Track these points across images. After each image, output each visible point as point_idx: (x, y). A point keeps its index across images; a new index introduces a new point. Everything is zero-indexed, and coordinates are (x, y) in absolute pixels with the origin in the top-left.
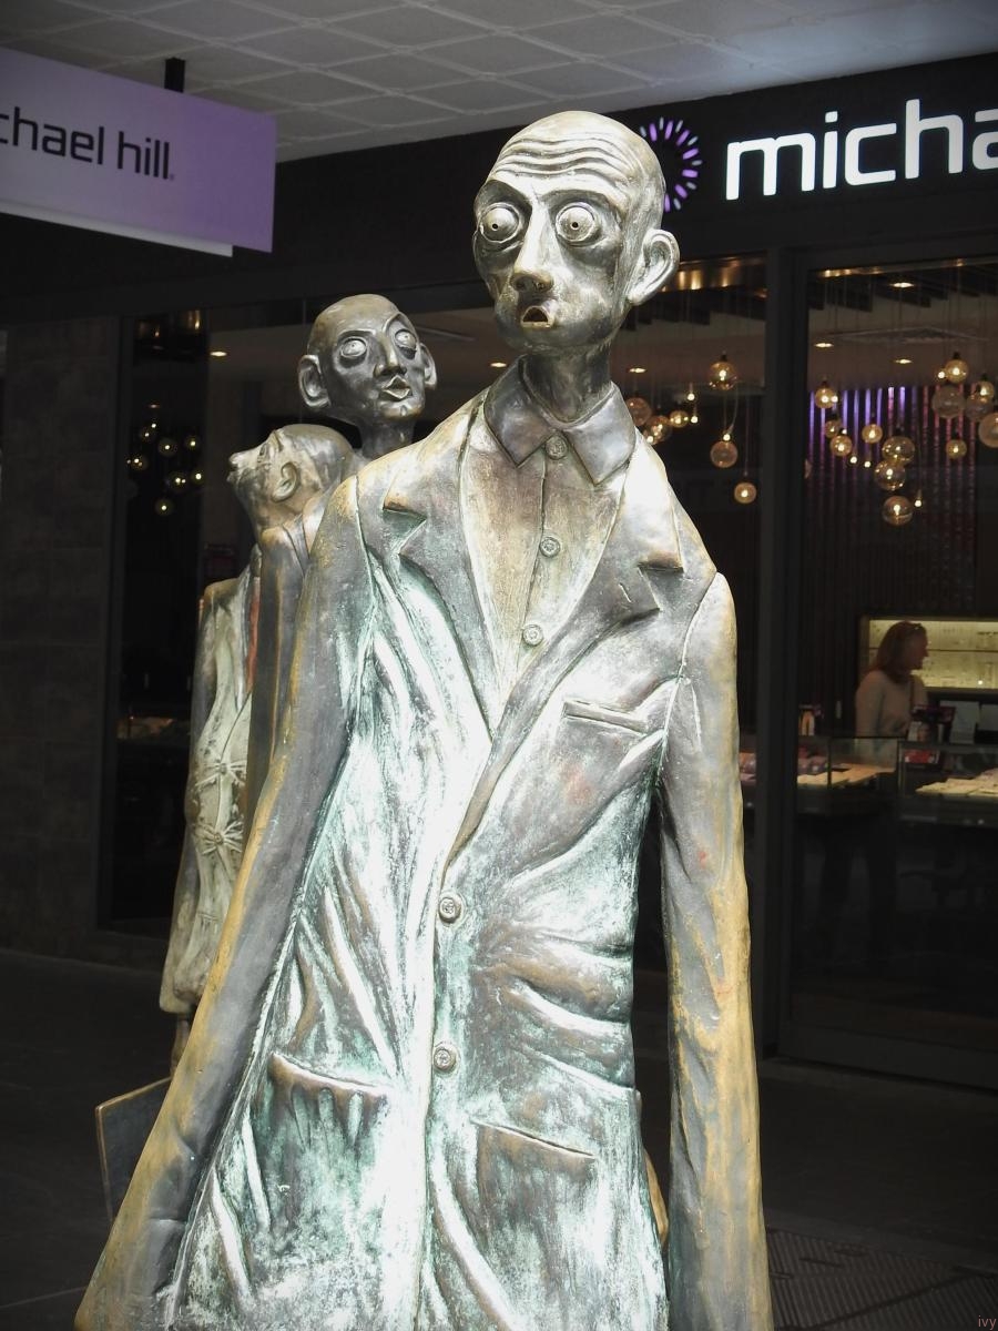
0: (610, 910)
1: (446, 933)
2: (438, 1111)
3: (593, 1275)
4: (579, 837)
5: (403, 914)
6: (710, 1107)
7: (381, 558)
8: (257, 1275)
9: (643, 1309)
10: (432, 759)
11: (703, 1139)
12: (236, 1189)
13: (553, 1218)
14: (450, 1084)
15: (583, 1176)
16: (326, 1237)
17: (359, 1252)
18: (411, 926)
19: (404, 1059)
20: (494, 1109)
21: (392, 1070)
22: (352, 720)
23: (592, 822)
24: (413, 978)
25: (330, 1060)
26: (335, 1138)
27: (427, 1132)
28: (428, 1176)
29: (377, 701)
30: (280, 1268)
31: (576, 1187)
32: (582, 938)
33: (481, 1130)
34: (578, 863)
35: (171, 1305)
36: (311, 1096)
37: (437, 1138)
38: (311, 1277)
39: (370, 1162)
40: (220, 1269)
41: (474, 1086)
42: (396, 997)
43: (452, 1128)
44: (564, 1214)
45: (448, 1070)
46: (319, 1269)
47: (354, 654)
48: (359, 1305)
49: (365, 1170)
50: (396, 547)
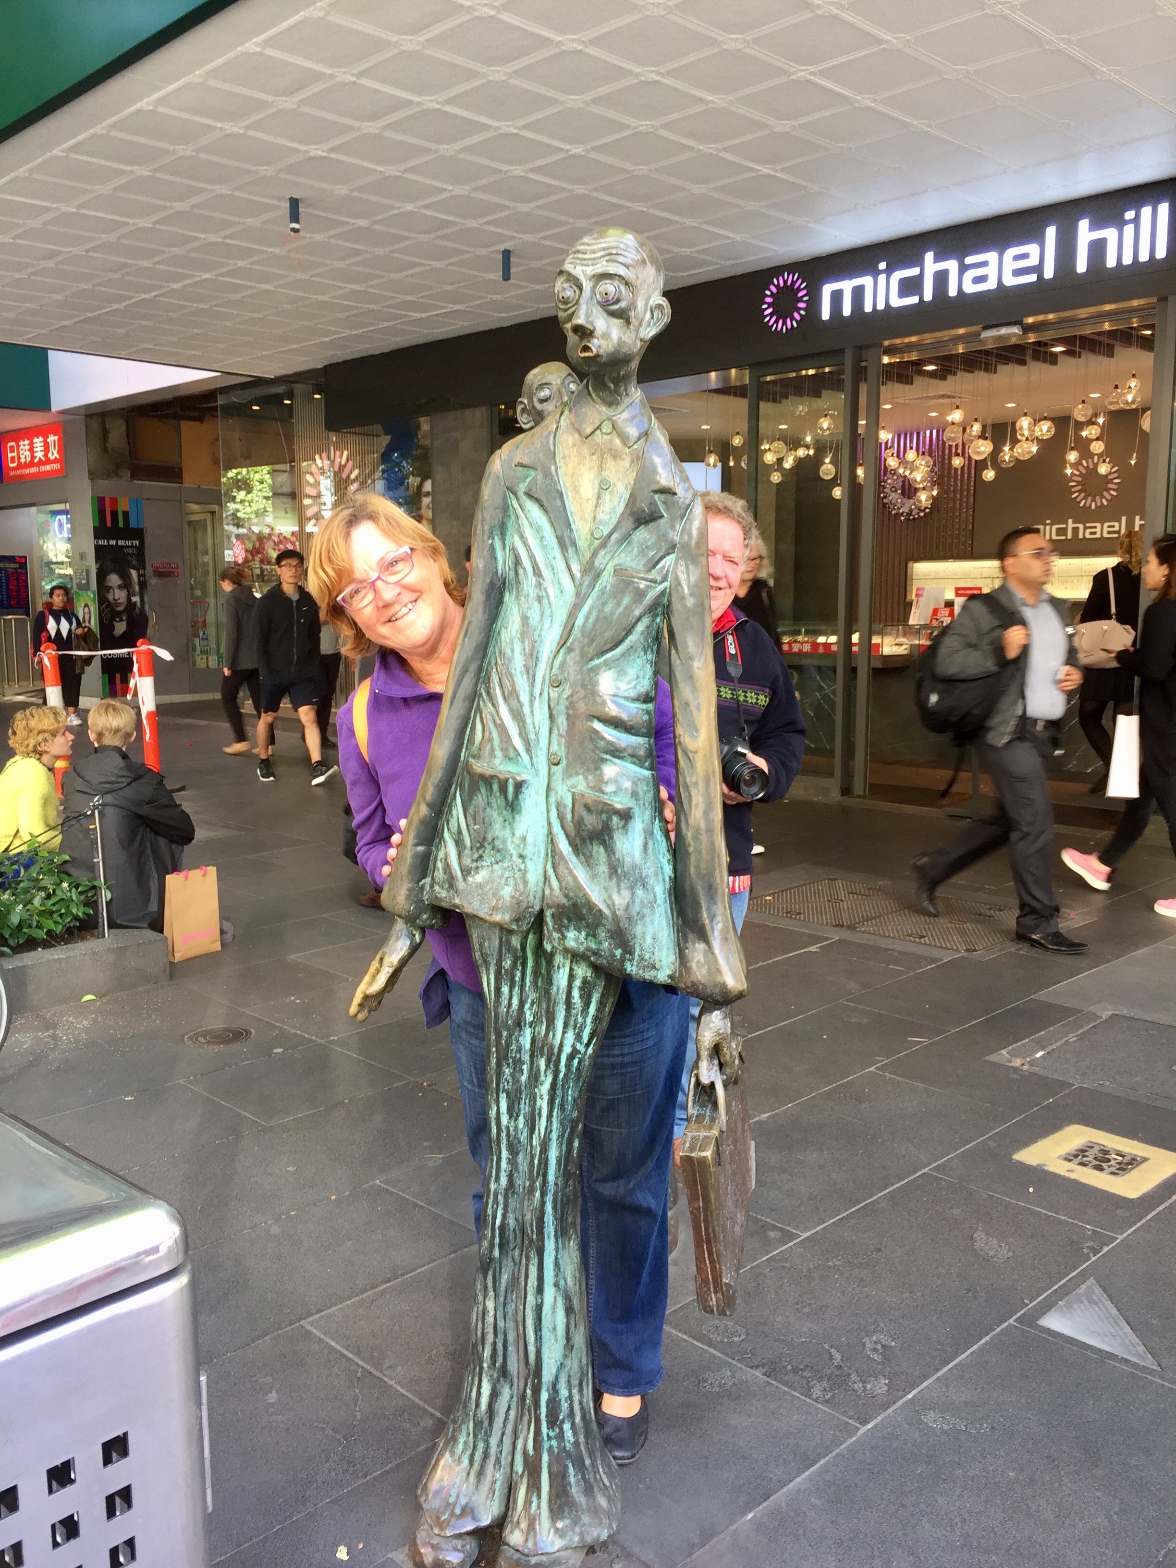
0: (641, 679)
1: (554, 693)
2: (553, 785)
3: (634, 867)
4: (621, 641)
5: (532, 685)
6: (694, 780)
7: (515, 494)
8: (466, 872)
9: (661, 883)
10: (545, 601)
11: (690, 796)
12: (454, 829)
13: (611, 838)
14: (558, 770)
15: (626, 816)
16: (498, 851)
17: (515, 858)
18: (537, 691)
19: (535, 760)
20: (580, 783)
21: (529, 766)
22: (504, 584)
23: (629, 631)
24: (538, 718)
25: (497, 761)
26: (501, 801)
27: (547, 796)
28: (548, 818)
29: (517, 573)
30: (477, 868)
31: (623, 822)
32: (626, 694)
33: (573, 794)
34: (623, 654)
35: (427, 888)
36: (488, 780)
37: (552, 800)
38: (492, 872)
39: (519, 812)
40: (447, 868)
41: (569, 773)
42: (530, 728)
43: (560, 793)
44: (618, 837)
45: (557, 764)
46: (496, 867)
47: (504, 548)
48: (516, 884)
49: (517, 816)
50: (522, 488)
